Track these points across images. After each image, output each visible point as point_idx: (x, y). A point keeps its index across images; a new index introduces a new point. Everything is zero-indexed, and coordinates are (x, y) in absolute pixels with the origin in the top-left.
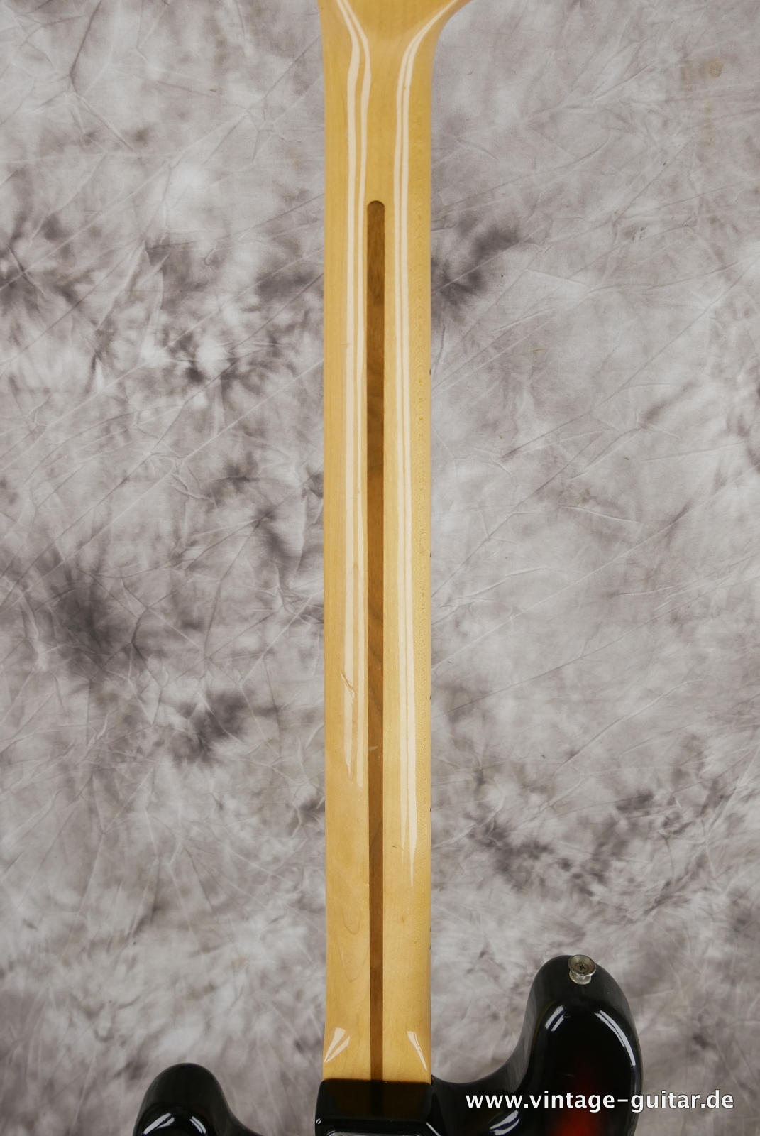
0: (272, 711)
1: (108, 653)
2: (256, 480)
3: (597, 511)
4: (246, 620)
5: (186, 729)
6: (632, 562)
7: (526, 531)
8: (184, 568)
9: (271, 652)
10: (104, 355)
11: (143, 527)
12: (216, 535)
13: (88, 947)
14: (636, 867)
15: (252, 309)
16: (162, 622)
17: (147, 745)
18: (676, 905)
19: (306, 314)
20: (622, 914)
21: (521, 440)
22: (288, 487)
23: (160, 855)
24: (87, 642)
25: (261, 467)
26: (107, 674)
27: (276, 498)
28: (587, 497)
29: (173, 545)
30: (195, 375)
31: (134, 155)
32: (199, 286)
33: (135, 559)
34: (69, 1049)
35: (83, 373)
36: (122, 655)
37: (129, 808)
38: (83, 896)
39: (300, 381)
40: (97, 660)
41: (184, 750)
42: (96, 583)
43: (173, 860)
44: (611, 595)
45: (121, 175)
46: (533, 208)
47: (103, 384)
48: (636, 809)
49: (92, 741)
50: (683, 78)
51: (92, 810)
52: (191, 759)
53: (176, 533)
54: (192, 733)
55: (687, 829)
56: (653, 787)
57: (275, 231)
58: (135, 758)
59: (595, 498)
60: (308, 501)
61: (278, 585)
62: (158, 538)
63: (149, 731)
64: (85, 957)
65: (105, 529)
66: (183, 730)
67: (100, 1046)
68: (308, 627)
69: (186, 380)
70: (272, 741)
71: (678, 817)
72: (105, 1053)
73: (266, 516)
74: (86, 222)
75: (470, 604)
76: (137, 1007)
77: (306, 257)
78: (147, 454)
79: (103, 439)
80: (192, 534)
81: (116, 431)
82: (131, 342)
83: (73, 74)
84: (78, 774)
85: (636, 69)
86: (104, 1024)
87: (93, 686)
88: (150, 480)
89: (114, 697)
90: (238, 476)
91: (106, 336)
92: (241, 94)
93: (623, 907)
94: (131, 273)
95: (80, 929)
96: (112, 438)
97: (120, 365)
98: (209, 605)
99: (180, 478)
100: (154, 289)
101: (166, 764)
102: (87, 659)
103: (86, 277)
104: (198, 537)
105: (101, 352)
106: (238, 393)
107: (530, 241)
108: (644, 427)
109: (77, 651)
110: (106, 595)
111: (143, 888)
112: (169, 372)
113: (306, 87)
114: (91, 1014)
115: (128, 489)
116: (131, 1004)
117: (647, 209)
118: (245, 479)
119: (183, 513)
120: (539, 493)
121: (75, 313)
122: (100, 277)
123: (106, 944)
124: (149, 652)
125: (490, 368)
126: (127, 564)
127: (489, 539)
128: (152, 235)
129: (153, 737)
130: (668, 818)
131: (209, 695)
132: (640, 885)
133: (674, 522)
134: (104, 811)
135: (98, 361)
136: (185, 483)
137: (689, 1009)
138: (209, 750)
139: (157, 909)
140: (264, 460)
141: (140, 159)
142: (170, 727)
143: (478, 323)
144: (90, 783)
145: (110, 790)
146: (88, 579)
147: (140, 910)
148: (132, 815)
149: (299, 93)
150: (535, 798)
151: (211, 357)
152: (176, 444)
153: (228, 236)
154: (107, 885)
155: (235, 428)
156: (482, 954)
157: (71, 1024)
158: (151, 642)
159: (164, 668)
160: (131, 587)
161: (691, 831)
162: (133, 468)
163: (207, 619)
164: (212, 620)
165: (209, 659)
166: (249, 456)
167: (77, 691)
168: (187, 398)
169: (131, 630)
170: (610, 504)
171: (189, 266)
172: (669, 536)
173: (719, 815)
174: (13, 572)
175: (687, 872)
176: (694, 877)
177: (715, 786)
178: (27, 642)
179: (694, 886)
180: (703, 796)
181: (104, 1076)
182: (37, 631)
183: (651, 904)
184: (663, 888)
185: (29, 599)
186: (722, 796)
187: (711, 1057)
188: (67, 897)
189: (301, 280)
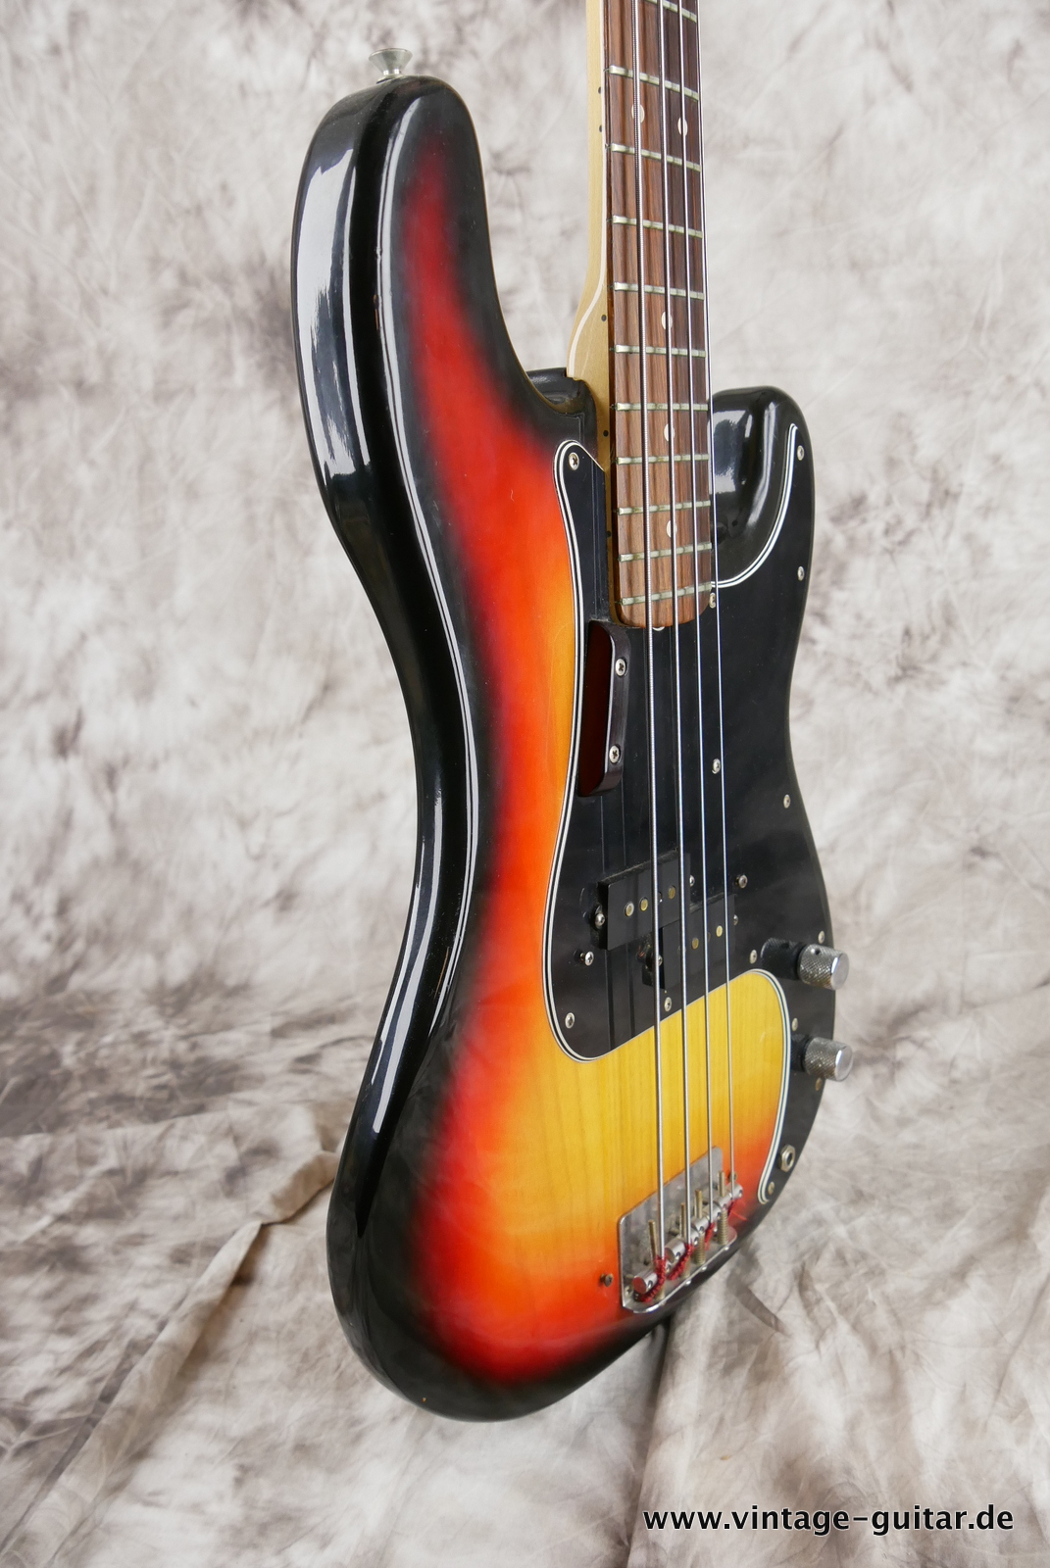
3: (756, 152)
6: (796, 195)
10: (318, 54)
13: (250, 738)
14: (862, 598)
18: (929, 685)
20: (855, 671)
23: (335, 615)
34: (215, 866)
35: (299, 72)
37: (308, 552)
38: (251, 666)
40: (291, 369)
43: (349, 622)
44: (782, 234)
47: (316, 81)
48: (851, 517)
49: (278, 468)
51: (271, 555)
55: (914, 539)
56: (865, 485)
59: (754, 140)
64: (245, 750)
67: (249, 866)
71: (900, 521)
72: (254, 876)
76: (296, 816)
82: (341, 41)
84: (261, 510)
86: (256, 838)
87: (284, 401)
91: (321, 36)
93: (855, 659)
95: (242, 711)
97: (330, 62)
102: (282, 368)
105: (316, 51)
108: (789, 59)
109: (274, 359)
111: (315, 659)
114: (244, 824)
116: (289, 812)
121: (298, 19)
123: (268, 734)
130: (888, 524)
132: (869, 625)
133: (831, 146)
134: (283, 555)
135: (313, 60)
137: (963, 820)
139: (328, 687)
144: (271, 520)
145: (290, 528)
147: (310, 690)
148: (309, 559)
154: (278, 652)
157: (222, 836)
161: (920, 543)
167: (269, 407)
170: (768, 141)
172: (829, 162)
173: (951, 526)
174: (223, 279)
175: (934, 629)
176: (945, 641)
177: (935, 476)
178: (228, 356)
179: (948, 657)
180: (924, 491)
181: (250, 905)
182: (238, 342)
183: (894, 671)
184: (903, 641)
185: (234, 308)
186: (947, 493)
187: (993, 866)
188: (234, 668)
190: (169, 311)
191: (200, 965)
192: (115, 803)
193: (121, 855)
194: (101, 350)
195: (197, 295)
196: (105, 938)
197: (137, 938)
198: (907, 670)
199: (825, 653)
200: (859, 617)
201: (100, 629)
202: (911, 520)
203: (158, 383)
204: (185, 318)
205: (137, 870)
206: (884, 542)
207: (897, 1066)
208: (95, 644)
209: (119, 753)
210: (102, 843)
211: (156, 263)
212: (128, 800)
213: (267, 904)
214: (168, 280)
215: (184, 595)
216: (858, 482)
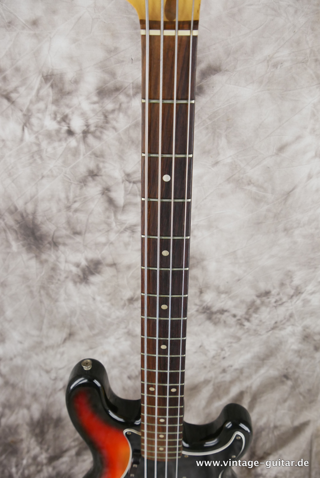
0: (113, 265)
1: (42, 245)
2: (101, 176)
3: (254, 189)
4: (100, 231)
5: (78, 272)
6: (269, 210)
7: (222, 196)
8: (72, 211)
9: (112, 243)
10: (28, 125)
11: (53, 196)
12: (85, 198)
13: (45, 348)
14: (263, 316)
15: (95, 103)
16: (64, 232)
17: (62, 278)
18: (280, 330)
19: (120, 105)
20: (256, 332)
21: (221, 158)
22: (116, 178)
23: (71, 317)
24: (33, 241)
25: (103, 170)
26: (43, 252)
27: (110, 183)
28: (250, 183)
29: (66, 202)
30: (70, 133)
31: (32, 32)
32: (69, 93)
33: (50, 209)
34: (40, 384)
35: (19, 134)
36: (48, 245)
37: (57, 301)
38: (41, 332)
39: (119, 134)
40: (38, 247)
41: (78, 280)
42: (34, 218)
43: (76, 318)
44: (259, 223)
45: (27, 42)
46: (229, 55)
47: (29, 137)
48: (264, 296)
49: (39, 277)
51: (41, 302)
52: (81, 283)
53: (67, 198)
54: (80, 273)
55: (285, 304)
56: (271, 289)
57: (103, 66)
58: (57, 283)
59: (253, 184)
60: (125, 184)
61: (113, 218)
62: (60, 200)
63: (62, 273)
64: (44, 352)
65: (36, 197)
66: (76, 272)
67: (52, 382)
68: (127, 234)
69: (66, 135)
70: (114, 276)
71: (281, 299)
72: (54, 384)
73: (106, 191)
74: (13, 65)
77: (119, 79)
78: (51, 166)
79: (31, 161)
80: (74, 198)
81: (37, 157)
82: (39, 118)
84: (34, 289)
86: (53, 375)
87: (37, 257)
88: (54, 177)
89: (46, 261)
90: (93, 174)
91: (28, 116)
93: (257, 330)
94: (36, 87)
95: (41, 343)
96: (35, 160)
97: (35, 129)
98: (84, 226)
99: (67, 176)
100: (48, 95)
101: (70, 285)
102: (34, 247)
103: (16, 90)
104: (77, 199)
105: (26, 123)
106: (90, 139)
107: (227, 71)
108: (277, 154)
109: (29, 244)
110: (39, 223)
111: (65, 328)
112: (58, 131)
114: (48, 372)
115: (44, 181)
116: (63, 368)
117: (284, 54)
118: (96, 175)
119: (70, 190)
120: (228, 180)
121: (12, 107)
122: (22, 90)
123: (52, 347)
124: (59, 244)
125: (207, 128)
126: (47, 211)
127: (206, 198)
128: (45, 70)
129: (64, 275)
130: (277, 299)
131: (86, 259)
132: (264, 323)
133: (288, 194)
134: (46, 302)
135: (25, 128)
136: (69, 177)
137: (283, 365)
138: (88, 279)
139: (71, 335)
140: (104, 167)
141: (35, 34)
142: (71, 271)
143: (202, 108)
144: (39, 292)
145: (48, 294)
146: (31, 217)
147: (64, 335)
148: (58, 303)
150: (223, 296)
151: (77, 124)
152: (64, 162)
153: (81, 70)
154: (50, 328)
155: (91, 154)
156: (200, 346)
157: (40, 375)
158: (60, 240)
159: (66, 249)
160: (50, 220)
162: (46, 172)
163: (84, 231)
164: (86, 231)
165: (85, 246)
166: (98, 166)
167: (30, 259)
168: (68, 142)
169: (51, 236)
170: (260, 186)
171: (63, 84)
172: (286, 200)
173: (298, 299)
175: (285, 319)
176: (288, 320)
177: (297, 288)
178: (7, 241)
179: (288, 324)
180: (292, 292)
181: (55, 391)
182: (11, 236)
183: (269, 330)
185: (6, 225)
186: (300, 292)
187: (290, 383)
188: (35, 332)
189: (117, 89)
191: (43, 410)
196: (9, 406)
197: (19, 405)
198: (274, 328)
199: (247, 329)
200: (261, 321)
202: (285, 299)
205: (14, 386)
206: (275, 304)
213: (60, 390)
216: (269, 287)
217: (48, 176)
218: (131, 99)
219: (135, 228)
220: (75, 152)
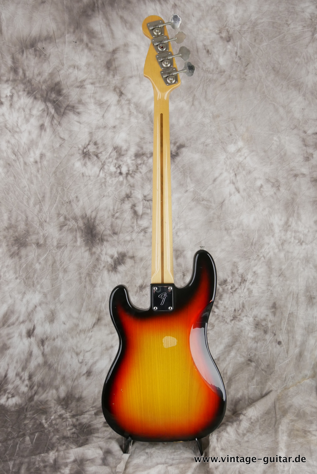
0: (133, 257)
1: (95, 240)
2: (132, 197)
3: (205, 203)
4: (128, 232)
5: (111, 262)
6: (214, 214)
7: (191, 209)
8: (115, 218)
9: (133, 241)
10: (103, 169)
11: (106, 208)
12: (122, 210)
13: (79, 332)
14: (226, 302)
15: (133, 160)
16: (108, 232)
17: (101, 267)
18: (239, 321)
19: (144, 161)
20: (224, 319)
21: (188, 188)
22: (139, 199)
23: (101, 302)
24: (90, 237)
25: (133, 194)
26: (94, 246)
27: (136, 201)
28: (203, 200)
29: (113, 212)
30: (121, 173)
31: (113, 130)
32: (123, 155)
33: (104, 216)
34: (70, 365)
35: (98, 173)
36: (98, 241)
37: (95, 287)
38: (80, 314)
39: (142, 175)
40: (92, 242)
41: (110, 269)
42: (94, 221)
43: (104, 303)
44: (211, 222)
45: (110, 134)
46: (187, 140)
47: (102, 175)
48: (224, 284)
49: (88, 266)
50: (213, 118)
51: (85, 287)
52: (112, 271)
53: (114, 209)
54: (113, 264)
55: (237, 290)
56: (227, 278)
57: (138, 145)
58: (98, 271)
59: (205, 200)
60: (143, 202)
61: (136, 223)
62: (110, 210)
63: (102, 263)
64: (78, 335)
65: (98, 208)
66: (111, 263)
67: (79, 365)
68: (142, 234)
69: (119, 174)
70: (132, 266)
72: (80, 368)
73: (134, 206)
74: (102, 142)
75: (179, 228)
76: (91, 352)
77: (144, 150)
78: (109, 190)
79: (100, 187)
80: (117, 210)
81: (103, 185)
82: (108, 166)
83: (103, 116)
84: (83, 276)
85: (204, 116)
86: (81, 358)
87: (90, 250)
88: (109, 196)
89: (95, 253)
90: (128, 196)
91: (103, 165)
92: (133, 120)
93: (224, 316)
94: (110, 152)
95: (77, 325)
96: (102, 186)
97: (105, 171)
98: (120, 228)
99: (116, 196)
100: (114, 155)
101: (105, 272)
102: (90, 242)
103: (101, 153)
104: (118, 211)
105: (102, 168)
106: (129, 177)
107: (187, 146)
108: (213, 183)
109: (88, 239)
110: (96, 225)
111: (96, 313)
112: (115, 172)
113: (145, 119)
114: (77, 354)
115: (104, 199)
116: (89, 351)
117: (209, 141)
118: (129, 197)
119: (116, 205)
120: (193, 200)
121: (98, 160)
122: (104, 153)
123: (83, 331)
124: (104, 240)
125: (181, 172)
126: (102, 217)
127: (183, 212)
128: (115, 145)
129: (103, 265)
130: (232, 286)
131: (118, 253)
132: (227, 309)
133: (222, 204)
134: (88, 287)
135: (101, 170)
137: (246, 352)
138: (117, 268)
139: (99, 320)
140: (134, 193)
142: (108, 262)
144: (86, 278)
145: (90, 281)
146: (93, 221)
147: (94, 320)
148: (95, 288)
149: (144, 120)
151: (124, 170)
152: (115, 188)
153: (129, 146)
154: (86, 311)
155: (128, 185)
157: (72, 357)
158: (105, 238)
159: (107, 245)
160: (102, 223)
161: (239, 291)
162: (106, 194)
163: (119, 232)
164: (120, 232)
165: (118, 242)
166: (131, 192)
167: (86, 251)
168: (119, 178)
169: (101, 234)
170: (208, 201)
171: (121, 151)
172: (221, 207)
173: (245, 287)
174: (75, 219)
175: (240, 308)
176: (242, 311)
177: (242, 276)
178: (76, 238)
179: (243, 315)
180: (239, 280)
181: (79, 375)
182: (79, 234)
183: (232, 318)
184: (234, 312)
185: (78, 226)
186: (244, 280)
187: (253, 364)
188: (75, 315)
189: (143, 154)
190: (61, 226)
191: (68, 392)
192: (44, 349)
193: (45, 363)
194: (44, 236)
195: (68, 223)
196: (43, 386)
197: (51, 385)
198: (234, 318)
199: (217, 315)
200: (225, 307)
201: (40, 304)
202: (237, 286)
203: (58, 244)
204: (65, 228)
205: (50, 367)
206: (231, 291)
207: (241, 421)
208: (39, 308)
209: (45, 336)
210: (40, 360)
211: (59, 215)
212: (47, 349)
213: (84, 375)
214: (62, 219)
215: (62, 296)
216: (225, 277)
217: (106, 196)
218: (149, 159)
219: (147, 229)
220: (121, 184)
